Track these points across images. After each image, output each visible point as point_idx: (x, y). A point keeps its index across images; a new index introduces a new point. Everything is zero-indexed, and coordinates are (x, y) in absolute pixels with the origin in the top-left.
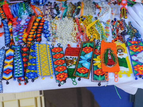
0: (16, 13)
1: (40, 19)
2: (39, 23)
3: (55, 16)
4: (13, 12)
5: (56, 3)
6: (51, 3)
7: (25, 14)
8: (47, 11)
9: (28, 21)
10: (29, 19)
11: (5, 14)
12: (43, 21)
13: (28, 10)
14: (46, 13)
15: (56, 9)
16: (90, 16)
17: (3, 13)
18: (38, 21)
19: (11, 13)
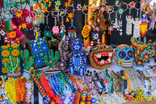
0: (57, 88)
1: (86, 96)
2: (86, 103)
3: (101, 90)
4: (53, 87)
5: (96, 72)
6: (91, 72)
7: (68, 89)
8: (90, 84)
9: (72, 100)
10: (73, 96)
11: (44, 90)
12: (89, 99)
13: (70, 83)
14: (90, 87)
15: (99, 81)
16: (140, 90)
17: (42, 88)
18: (85, 99)
19: (51, 88)
